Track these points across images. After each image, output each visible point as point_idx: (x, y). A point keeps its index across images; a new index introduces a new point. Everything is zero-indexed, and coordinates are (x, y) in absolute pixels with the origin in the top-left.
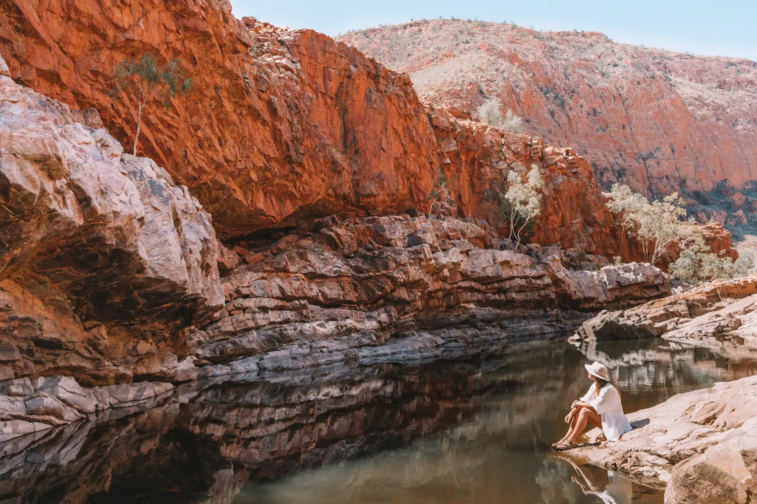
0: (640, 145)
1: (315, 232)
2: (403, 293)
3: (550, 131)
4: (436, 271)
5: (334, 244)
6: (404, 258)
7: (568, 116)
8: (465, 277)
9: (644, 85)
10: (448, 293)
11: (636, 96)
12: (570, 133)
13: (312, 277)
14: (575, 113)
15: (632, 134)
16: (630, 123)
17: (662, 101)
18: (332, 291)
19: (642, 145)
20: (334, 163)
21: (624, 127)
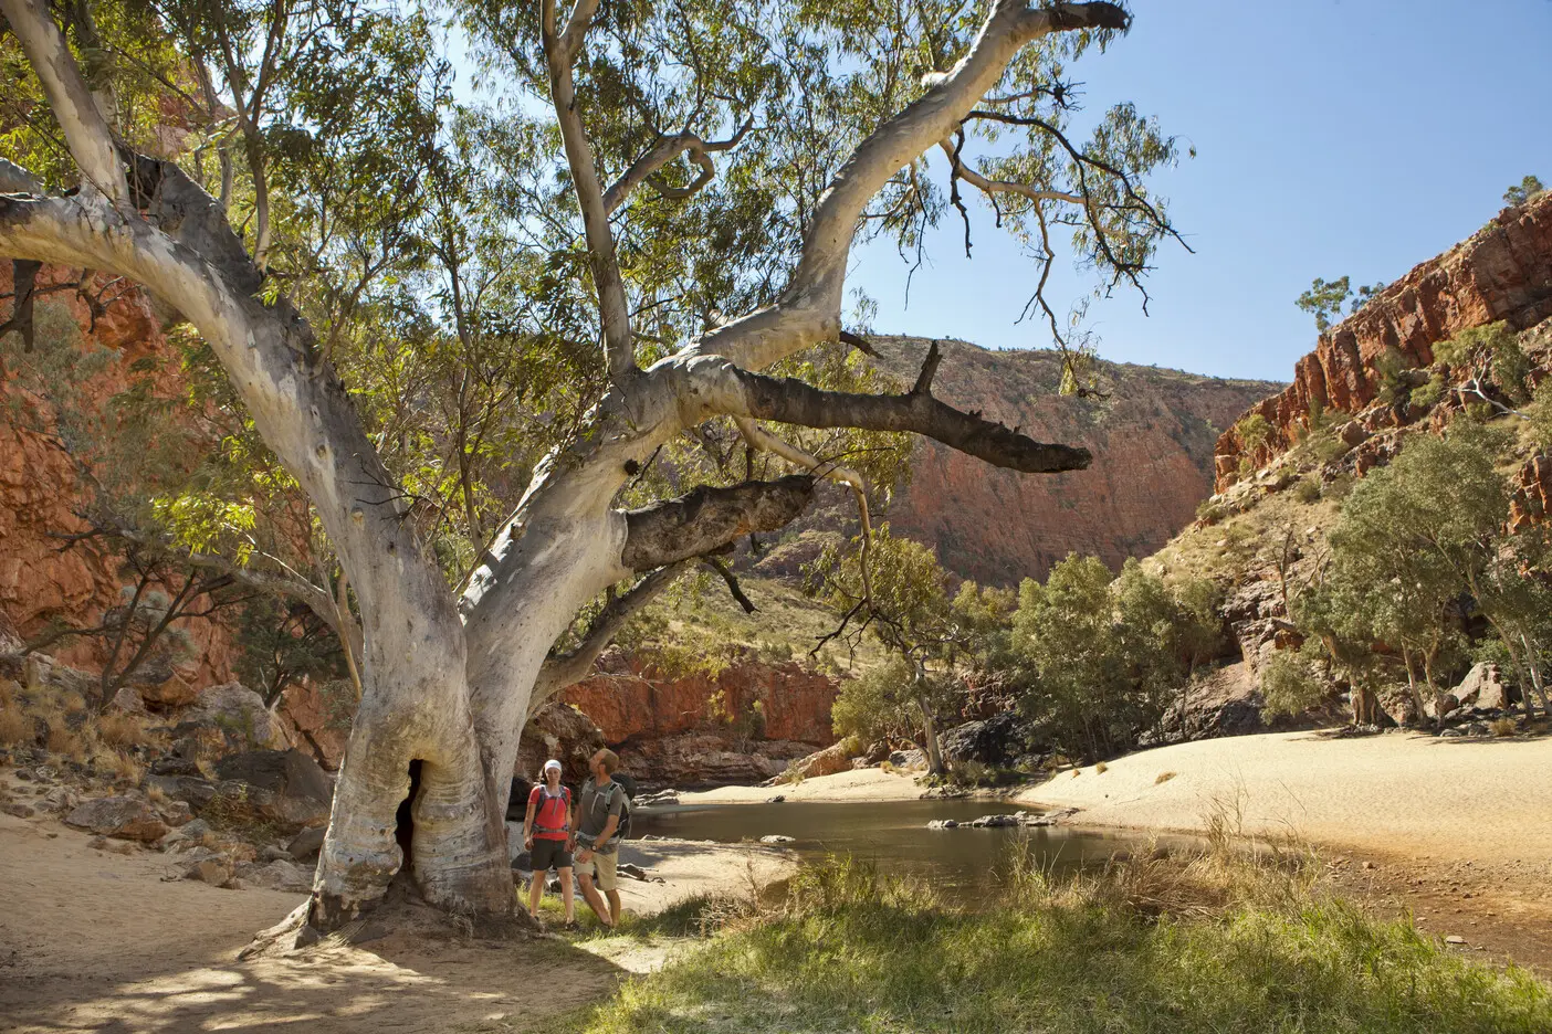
0: (1126, 525)
1: (636, 748)
2: (669, 775)
3: (987, 514)
4: (687, 765)
5: (641, 753)
6: (670, 761)
7: (1019, 488)
8: (704, 766)
9: (1135, 439)
10: (694, 774)
11: (1123, 453)
12: (1018, 512)
13: (632, 769)
14: (1029, 483)
15: (1115, 509)
16: (1112, 494)
17: (1160, 461)
18: (639, 774)
19: (1129, 524)
20: (645, 714)
21: (1103, 499)
